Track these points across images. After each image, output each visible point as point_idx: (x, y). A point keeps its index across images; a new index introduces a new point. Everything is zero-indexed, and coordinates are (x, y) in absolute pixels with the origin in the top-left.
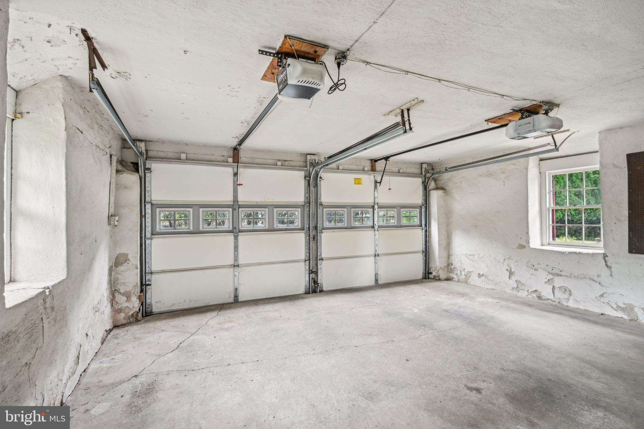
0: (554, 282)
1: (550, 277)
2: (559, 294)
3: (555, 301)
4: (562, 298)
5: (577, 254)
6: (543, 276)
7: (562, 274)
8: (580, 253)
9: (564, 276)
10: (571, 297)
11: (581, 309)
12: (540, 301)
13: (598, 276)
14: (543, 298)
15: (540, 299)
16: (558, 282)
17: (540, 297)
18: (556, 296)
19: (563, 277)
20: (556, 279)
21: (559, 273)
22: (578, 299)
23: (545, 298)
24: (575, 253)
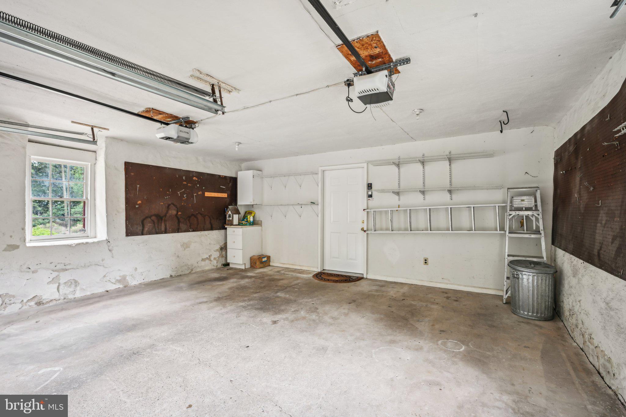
0: (59, 280)
1: (55, 274)
2: (64, 290)
3: (59, 300)
4: (68, 292)
5: (85, 244)
6: (45, 276)
7: (67, 268)
8: (87, 243)
9: (70, 269)
10: (78, 288)
11: (88, 295)
12: (41, 307)
13: (103, 260)
14: (44, 302)
15: (41, 304)
16: (65, 277)
17: (39, 303)
18: (61, 293)
19: (70, 271)
20: (62, 274)
21: (64, 267)
22: (84, 287)
23: (47, 300)
24: (83, 243)
